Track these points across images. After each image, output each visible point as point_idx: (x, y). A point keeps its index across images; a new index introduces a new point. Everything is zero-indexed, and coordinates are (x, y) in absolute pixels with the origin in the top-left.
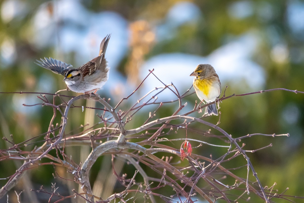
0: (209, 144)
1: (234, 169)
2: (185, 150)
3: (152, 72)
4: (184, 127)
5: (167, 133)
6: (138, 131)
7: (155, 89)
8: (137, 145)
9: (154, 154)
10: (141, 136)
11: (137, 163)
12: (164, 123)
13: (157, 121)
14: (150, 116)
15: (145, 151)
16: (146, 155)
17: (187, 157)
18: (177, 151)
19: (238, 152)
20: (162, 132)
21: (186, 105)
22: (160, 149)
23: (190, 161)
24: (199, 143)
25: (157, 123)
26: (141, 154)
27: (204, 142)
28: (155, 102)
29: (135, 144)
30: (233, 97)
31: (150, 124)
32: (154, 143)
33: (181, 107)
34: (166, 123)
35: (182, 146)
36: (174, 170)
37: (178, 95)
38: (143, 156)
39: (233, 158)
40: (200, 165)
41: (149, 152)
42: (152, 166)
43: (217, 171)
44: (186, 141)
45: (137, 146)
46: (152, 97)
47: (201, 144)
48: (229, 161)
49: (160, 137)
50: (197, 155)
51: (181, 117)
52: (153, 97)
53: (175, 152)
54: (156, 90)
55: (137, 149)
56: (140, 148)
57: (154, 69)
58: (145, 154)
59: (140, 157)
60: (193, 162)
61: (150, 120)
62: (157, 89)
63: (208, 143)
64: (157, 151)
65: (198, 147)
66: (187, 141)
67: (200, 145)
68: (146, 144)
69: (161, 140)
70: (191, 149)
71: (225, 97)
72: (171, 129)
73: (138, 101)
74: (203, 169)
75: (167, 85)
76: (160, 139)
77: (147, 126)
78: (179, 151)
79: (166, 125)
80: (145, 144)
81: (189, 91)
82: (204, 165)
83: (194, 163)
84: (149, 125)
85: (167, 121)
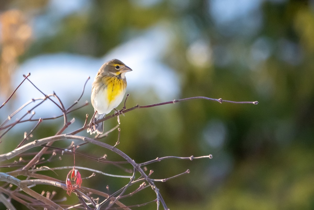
0: (105, 174)
1: (139, 206)
2: (72, 182)
3: (28, 78)
4: (70, 151)
5: (48, 160)
6: (10, 156)
7: (31, 101)
8: (8, 175)
9: (31, 188)
10: (13, 165)
11: (9, 201)
12: (44, 145)
13: (35, 143)
14: (25, 137)
15: (20, 185)
16: (21, 189)
17: (76, 191)
18: (62, 183)
19: (144, 185)
20: (41, 158)
21: (74, 122)
22: (38, 180)
23: (79, 195)
24: (91, 173)
25: (35, 145)
26: (14, 188)
27: (98, 171)
28: (32, 119)
29: (6, 175)
30: (136, 109)
31: (26, 147)
32: (31, 172)
33: (66, 124)
34: (47, 145)
35: (68, 176)
36: (58, 208)
37: (62, 108)
38: (17, 190)
39: (137, 192)
40: (92, 201)
41: (23, 185)
42: (29, 204)
43: (115, 209)
44: (73, 170)
45: (8, 177)
46: (27, 111)
47: (94, 174)
48: (131, 196)
49: (38, 166)
50: (89, 189)
51: (67, 137)
52: (30, 112)
53: (59, 184)
54: (33, 103)
55: (9, 182)
56: (13, 180)
57: (30, 74)
58: (19, 187)
59: (11, 192)
60: (83, 197)
61: (26, 142)
62: (34, 100)
63: (104, 172)
64: (36, 183)
65: (89, 177)
66: (75, 170)
67: (92, 175)
68: (21, 175)
69: (41, 169)
70: (80, 180)
71: (125, 109)
72: (53, 154)
73: (9, 118)
74: (97, 206)
75: (48, 95)
76: (39, 167)
77: (22, 149)
78: (65, 183)
79: (47, 148)
80: (19, 175)
81: (76, 103)
82: (98, 202)
83: (85, 198)
84: (24, 148)
85: (49, 143)
